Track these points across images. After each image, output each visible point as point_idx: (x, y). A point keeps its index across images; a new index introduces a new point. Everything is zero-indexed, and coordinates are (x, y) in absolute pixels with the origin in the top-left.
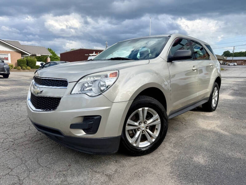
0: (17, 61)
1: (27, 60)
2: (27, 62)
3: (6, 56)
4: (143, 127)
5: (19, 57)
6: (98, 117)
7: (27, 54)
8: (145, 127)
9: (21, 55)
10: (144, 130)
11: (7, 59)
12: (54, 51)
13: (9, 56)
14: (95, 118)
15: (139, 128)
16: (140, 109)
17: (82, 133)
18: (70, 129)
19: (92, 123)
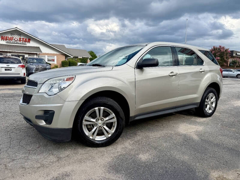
0: (61, 63)
1: (69, 62)
2: (69, 63)
3: (53, 58)
4: (100, 123)
5: (63, 59)
6: (53, 112)
7: (70, 57)
8: (102, 124)
9: (64, 57)
10: (101, 126)
11: (53, 60)
12: (95, 54)
13: (55, 58)
14: (50, 112)
15: (96, 124)
16: (96, 108)
17: (43, 123)
18: (35, 119)
19: (48, 116)
